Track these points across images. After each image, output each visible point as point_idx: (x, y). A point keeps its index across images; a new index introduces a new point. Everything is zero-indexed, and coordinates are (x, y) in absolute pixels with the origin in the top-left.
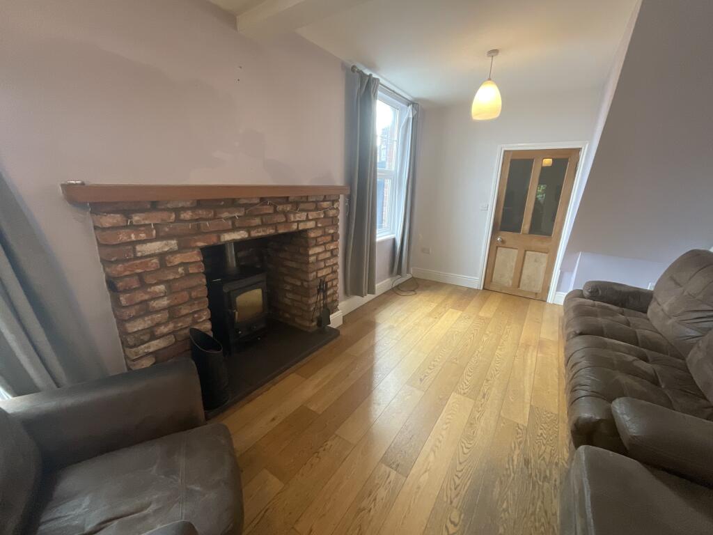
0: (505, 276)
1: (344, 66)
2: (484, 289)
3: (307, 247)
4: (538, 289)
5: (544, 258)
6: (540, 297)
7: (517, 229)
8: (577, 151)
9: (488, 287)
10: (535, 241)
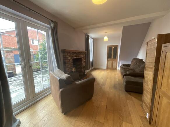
0: (110, 66)
1: (85, 34)
2: (107, 69)
3: (82, 60)
4: (115, 67)
5: (116, 62)
6: (116, 69)
7: (111, 58)
8: (118, 46)
9: (108, 68)
10: (114, 60)
